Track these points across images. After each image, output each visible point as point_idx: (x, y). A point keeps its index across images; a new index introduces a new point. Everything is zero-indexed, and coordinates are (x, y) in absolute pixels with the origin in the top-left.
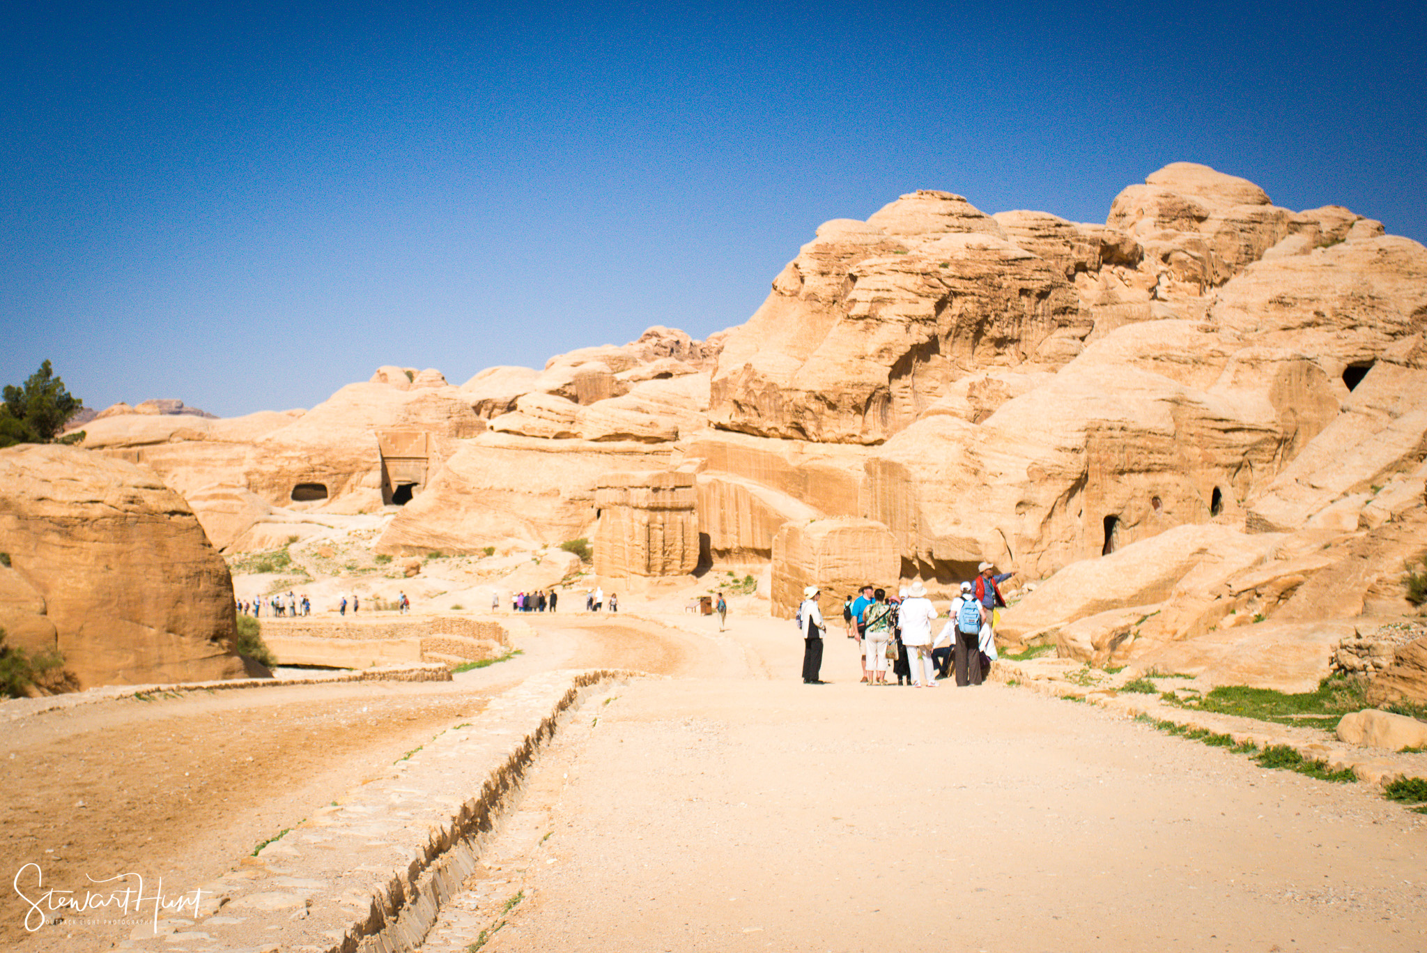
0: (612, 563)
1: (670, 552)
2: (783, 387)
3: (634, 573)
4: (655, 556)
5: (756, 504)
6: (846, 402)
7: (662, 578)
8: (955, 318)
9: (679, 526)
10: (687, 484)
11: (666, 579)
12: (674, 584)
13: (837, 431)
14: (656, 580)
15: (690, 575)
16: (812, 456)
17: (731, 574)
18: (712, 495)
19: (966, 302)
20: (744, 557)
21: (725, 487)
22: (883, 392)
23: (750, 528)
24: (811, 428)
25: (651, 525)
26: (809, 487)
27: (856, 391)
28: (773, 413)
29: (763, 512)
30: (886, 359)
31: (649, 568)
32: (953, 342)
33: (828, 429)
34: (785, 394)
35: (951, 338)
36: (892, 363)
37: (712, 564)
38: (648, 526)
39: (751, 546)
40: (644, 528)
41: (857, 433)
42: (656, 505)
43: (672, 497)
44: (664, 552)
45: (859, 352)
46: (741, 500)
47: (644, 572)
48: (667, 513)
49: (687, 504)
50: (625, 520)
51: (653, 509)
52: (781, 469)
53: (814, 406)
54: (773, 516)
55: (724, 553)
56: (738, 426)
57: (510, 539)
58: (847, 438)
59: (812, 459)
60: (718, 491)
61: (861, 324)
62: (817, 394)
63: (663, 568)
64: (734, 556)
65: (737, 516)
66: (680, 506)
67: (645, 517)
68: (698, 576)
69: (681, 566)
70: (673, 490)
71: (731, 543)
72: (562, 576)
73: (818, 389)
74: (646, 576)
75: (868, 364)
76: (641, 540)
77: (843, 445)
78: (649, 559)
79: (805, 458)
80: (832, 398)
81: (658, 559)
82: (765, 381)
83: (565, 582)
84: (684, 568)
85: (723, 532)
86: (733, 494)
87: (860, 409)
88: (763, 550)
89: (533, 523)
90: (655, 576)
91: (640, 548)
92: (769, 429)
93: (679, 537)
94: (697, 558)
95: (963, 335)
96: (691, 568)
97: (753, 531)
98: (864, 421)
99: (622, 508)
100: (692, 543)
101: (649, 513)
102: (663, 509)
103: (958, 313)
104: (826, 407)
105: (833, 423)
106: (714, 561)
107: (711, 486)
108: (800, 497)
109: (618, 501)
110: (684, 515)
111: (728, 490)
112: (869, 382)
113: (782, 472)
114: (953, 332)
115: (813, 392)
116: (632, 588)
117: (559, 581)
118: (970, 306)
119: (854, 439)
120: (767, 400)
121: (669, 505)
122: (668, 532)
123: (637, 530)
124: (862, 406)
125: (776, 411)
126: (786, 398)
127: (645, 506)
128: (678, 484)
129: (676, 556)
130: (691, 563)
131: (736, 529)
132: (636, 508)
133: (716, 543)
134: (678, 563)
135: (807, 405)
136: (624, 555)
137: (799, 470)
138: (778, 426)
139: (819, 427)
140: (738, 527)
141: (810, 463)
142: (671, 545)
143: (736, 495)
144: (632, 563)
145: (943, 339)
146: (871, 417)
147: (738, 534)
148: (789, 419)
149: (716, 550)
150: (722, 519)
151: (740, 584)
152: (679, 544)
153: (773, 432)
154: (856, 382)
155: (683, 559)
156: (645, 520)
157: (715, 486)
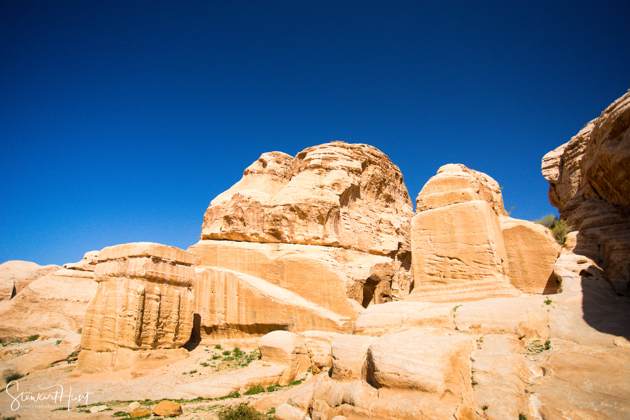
0: (101, 336)
1: (165, 324)
2: (264, 204)
3: (121, 346)
4: (148, 327)
5: (244, 287)
6: (314, 213)
7: (153, 352)
8: (370, 177)
9: (177, 299)
10: (187, 262)
11: (156, 353)
12: (166, 357)
13: (305, 234)
14: (146, 353)
15: (182, 349)
16: (287, 252)
17: (218, 347)
18: (205, 282)
19: (375, 168)
20: (229, 333)
21: (216, 275)
22: (337, 210)
23: (236, 307)
24: (285, 232)
25: (147, 295)
26: (285, 275)
27: (320, 207)
28: (256, 224)
29: (249, 293)
30: (336, 190)
31: (139, 340)
32: (367, 193)
33: (299, 233)
34: (266, 209)
35: (366, 190)
36: (340, 193)
37: (200, 339)
38: (144, 295)
39: (237, 323)
40: (138, 296)
41: (321, 237)
42: (154, 275)
43: (172, 271)
44: (158, 324)
45: (319, 184)
46: (230, 285)
47: (133, 345)
48: (165, 286)
49: (186, 280)
50: (121, 291)
51: (151, 279)
52: (262, 262)
53: (290, 216)
54: (258, 296)
55: (212, 330)
56: (227, 234)
57: (55, 330)
58: (313, 240)
59: (288, 253)
60: (210, 278)
61: (316, 171)
62: (293, 206)
63: (156, 341)
64: (220, 332)
65: (226, 298)
66: (179, 280)
67: (140, 286)
68: (190, 350)
69: (174, 340)
70: (174, 264)
71: (219, 320)
72: (70, 354)
73: (293, 203)
74: (134, 349)
75: (326, 191)
76: (134, 311)
77: (309, 246)
78: (141, 330)
79: (282, 253)
80: (304, 208)
81: (151, 331)
82: (251, 200)
83: (71, 358)
84: (177, 341)
85: (212, 312)
86: (223, 280)
87: (322, 220)
88: (247, 326)
89: (74, 319)
90: (145, 349)
91: (132, 319)
92: (252, 235)
93: (175, 310)
94: (190, 331)
95: (372, 190)
96: (183, 342)
97: (238, 309)
98: (325, 228)
99: (120, 279)
100: (187, 317)
101: (146, 283)
102: (162, 281)
103: (371, 174)
104: (297, 216)
105: (303, 229)
106: (202, 337)
107: (204, 274)
108: (277, 283)
109: (116, 272)
110: (182, 290)
111: (219, 277)
112: (329, 201)
113: (263, 265)
114: (368, 186)
115: (289, 205)
116: (117, 363)
117: (65, 358)
118: (377, 171)
119: (318, 241)
120: (251, 214)
121: (168, 278)
122: (164, 304)
123: (131, 300)
124: (325, 216)
125: (258, 222)
126: (266, 212)
127: (143, 274)
128: (179, 260)
129: (170, 329)
130: (184, 336)
131: (223, 309)
132: (133, 277)
133: (206, 322)
134: (172, 336)
135: (284, 215)
136: (114, 326)
137: (277, 262)
138: (258, 232)
139: (292, 232)
140: (226, 307)
141: (286, 256)
142: (166, 318)
143: (226, 280)
144: (122, 336)
145: (362, 189)
146: (329, 227)
147: (225, 313)
148: (267, 227)
149: (205, 327)
150: (212, 301)
151: (231, 356)
152: (175, 317)
153: (254, 237)
154: (320, 200)
155: (177, 332)
156: (141, 289)
157: (207, 274)
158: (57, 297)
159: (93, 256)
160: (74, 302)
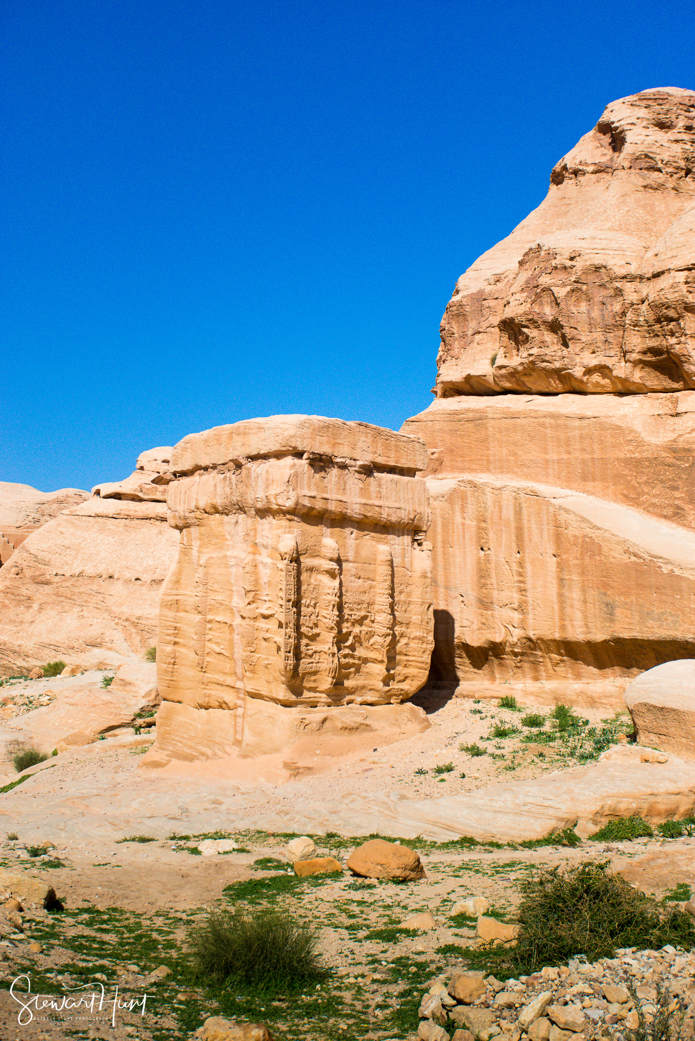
0: (202, 669)
1: (358, 639)
2: (623, 272)
3: (254, 696)
4: (315, 647)
7: (334, 711)
9: (384, 570)
10: (404, 463)
11: (343, 714)
14: (316, 715)
15: (409, 705)
17: (508, 703)
18: (458, 519)
20: (535, 664)
21: (489, 497)
23: (553, 590)
25: (306, 561)
28: (598, 336)
29: (591, 548)
31: (296, 681)
34: (628, 287)
37: (456, 681)
38: (296, 559)
39: (557, 636)
40: (282, 565)
43: (364, 491)
44: (340, 639)
46: (531, 525)
47: (282, 693)
48: (351, 536)
49: (404, 516)
50: (238, 551)
51: (312, 516)
52: (625, 453)
54: (617, 556)
55: (487, 654)
56: (514, 374)
57: (96, 651)
60: (471, 508)
63: (338, 683)
64: (509, 660)
65: (521, 564)
67: (285, 536)
68: (430, 709)
69: (387, 681)
70: (368, 470)
71: (505, 628)
72: (136, 710)
74: (286, 705)
76: (275, 602)
78: (298, 656)
81: (323, 656)
82: (579, 264)
83: (140, 721)
84: (394, 685)
85: (486, 603)
86: (509, 513)
89: (135, 625)
90: (313, 704)
91: (272, 625)
92: (589, 371)
93: (382, 600)
94: (427, 658)
96: (411, 686)
97: (561, 595)
99: (232, 518)
100: (415, 619)
101: (299, 527)
102: (340, 521)
106: (460, 674)
107: (452, 497)
109: (219, 502)
111: (498, 504)
113: (627, 461)
116: (248, 737)
117: (128, 719)
120: (583, 307)
121: (355, 509)
122: (352, 584)
123: (265, 574)
125: (607, 329)
126: (631, 297)
127: (289, 504)
128: (381, 460)
129: (373, 651)
130: (412, 671)
131: (516, 597)
132: (263, 513)
133: (468, 631)
134: (379, 670)
135: (691, 297)
136: (232, 643)
137: (674, 450)
138: (609, 362)
140: (522, 591)
142: (360, 622)
143: (518, 512)
144: (252, 667)
147: (521, 608)
148: (638, 342)
149: (466, 647)
150: (482, 574)
151: (547, 728)
152: (383, 618)
153: (596, 378)
155: (392, 660)
156: (287, 543)
157: (464, 498)
158: (90, 570)
159: (159, 462)
160: (127, 582)
